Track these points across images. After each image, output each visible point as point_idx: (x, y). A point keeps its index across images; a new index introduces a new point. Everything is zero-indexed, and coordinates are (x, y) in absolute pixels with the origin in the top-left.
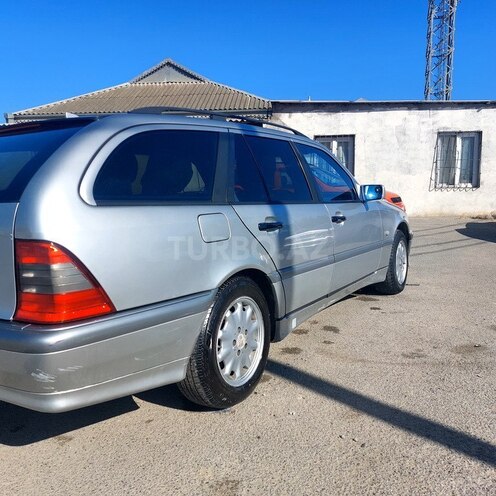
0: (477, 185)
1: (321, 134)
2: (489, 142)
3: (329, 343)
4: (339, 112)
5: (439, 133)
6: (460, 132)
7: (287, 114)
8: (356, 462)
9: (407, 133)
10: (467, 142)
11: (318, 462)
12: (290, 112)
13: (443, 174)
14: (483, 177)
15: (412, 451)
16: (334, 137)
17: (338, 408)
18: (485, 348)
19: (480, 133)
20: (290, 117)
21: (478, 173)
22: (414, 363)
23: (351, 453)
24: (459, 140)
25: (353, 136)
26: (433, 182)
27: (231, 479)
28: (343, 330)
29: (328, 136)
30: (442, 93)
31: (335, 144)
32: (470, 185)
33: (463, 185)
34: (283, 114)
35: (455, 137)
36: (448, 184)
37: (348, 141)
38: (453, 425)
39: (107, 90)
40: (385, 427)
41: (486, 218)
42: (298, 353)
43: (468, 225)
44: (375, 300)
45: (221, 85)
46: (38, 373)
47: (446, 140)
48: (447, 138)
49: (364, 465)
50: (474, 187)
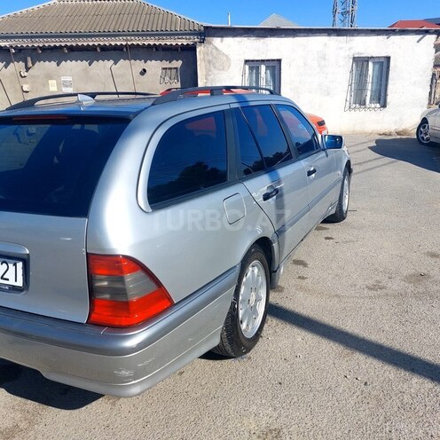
0: (384, 106)
1: (251, 58)
2: (396, 66)
3: (303, 278)
4: (266, 37)
5: (354, 58)
6: (372, 57)
7: (219, 39)
8: (366, 401)
9: (327, 57)
10: (377, 66)
11: (337, 404)
12: (222, 37)
13: (356, 95)
14: (389, 99)
15: (405, 386)
16: (263, 61)
17: (334, 347)
18: (429, 277)
19: (388, 58)
20: (222, 41)
21: (386, 95)
22: (379, 296)
23: (358, 393)
24: (371, 64)
25: (279, 61)
26: (348, 103)
27: (272, 427)
28: (310, 264)
29: (257, 61)
30: (348, 12)
31: (263, 68)
32: (378, 105)
33: (373, 106)
34: (215, 39)
35: (368, 61)
36: (360, 104)
37: (275, 66)
38: (428, 357)
39: (35, 7)
40: (376, 363)
41: (390, 135)
42: (281, 291)
43: (377, 141)
44: (325, 229)
45: (150, 5)
46: (120, 371)
47: (360, 64)
48: (361, 62)
49: (373, 403)
50: (382, 107)
